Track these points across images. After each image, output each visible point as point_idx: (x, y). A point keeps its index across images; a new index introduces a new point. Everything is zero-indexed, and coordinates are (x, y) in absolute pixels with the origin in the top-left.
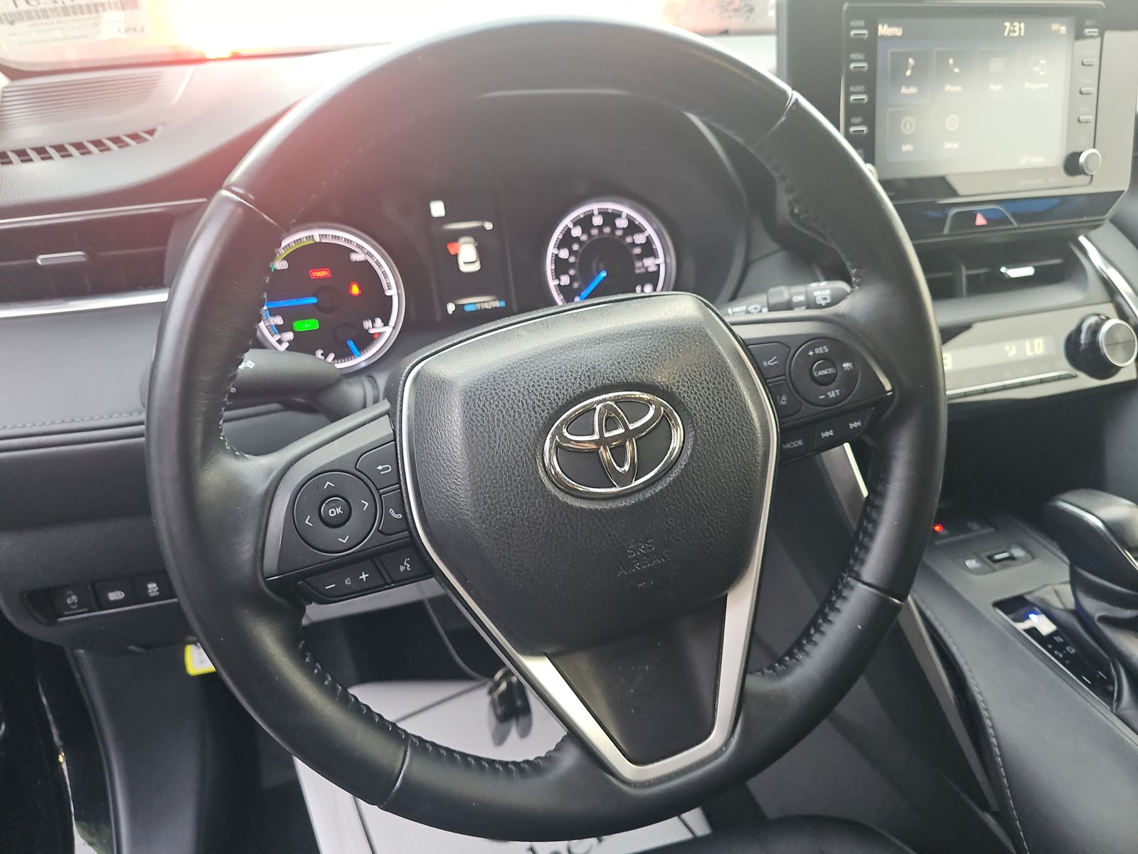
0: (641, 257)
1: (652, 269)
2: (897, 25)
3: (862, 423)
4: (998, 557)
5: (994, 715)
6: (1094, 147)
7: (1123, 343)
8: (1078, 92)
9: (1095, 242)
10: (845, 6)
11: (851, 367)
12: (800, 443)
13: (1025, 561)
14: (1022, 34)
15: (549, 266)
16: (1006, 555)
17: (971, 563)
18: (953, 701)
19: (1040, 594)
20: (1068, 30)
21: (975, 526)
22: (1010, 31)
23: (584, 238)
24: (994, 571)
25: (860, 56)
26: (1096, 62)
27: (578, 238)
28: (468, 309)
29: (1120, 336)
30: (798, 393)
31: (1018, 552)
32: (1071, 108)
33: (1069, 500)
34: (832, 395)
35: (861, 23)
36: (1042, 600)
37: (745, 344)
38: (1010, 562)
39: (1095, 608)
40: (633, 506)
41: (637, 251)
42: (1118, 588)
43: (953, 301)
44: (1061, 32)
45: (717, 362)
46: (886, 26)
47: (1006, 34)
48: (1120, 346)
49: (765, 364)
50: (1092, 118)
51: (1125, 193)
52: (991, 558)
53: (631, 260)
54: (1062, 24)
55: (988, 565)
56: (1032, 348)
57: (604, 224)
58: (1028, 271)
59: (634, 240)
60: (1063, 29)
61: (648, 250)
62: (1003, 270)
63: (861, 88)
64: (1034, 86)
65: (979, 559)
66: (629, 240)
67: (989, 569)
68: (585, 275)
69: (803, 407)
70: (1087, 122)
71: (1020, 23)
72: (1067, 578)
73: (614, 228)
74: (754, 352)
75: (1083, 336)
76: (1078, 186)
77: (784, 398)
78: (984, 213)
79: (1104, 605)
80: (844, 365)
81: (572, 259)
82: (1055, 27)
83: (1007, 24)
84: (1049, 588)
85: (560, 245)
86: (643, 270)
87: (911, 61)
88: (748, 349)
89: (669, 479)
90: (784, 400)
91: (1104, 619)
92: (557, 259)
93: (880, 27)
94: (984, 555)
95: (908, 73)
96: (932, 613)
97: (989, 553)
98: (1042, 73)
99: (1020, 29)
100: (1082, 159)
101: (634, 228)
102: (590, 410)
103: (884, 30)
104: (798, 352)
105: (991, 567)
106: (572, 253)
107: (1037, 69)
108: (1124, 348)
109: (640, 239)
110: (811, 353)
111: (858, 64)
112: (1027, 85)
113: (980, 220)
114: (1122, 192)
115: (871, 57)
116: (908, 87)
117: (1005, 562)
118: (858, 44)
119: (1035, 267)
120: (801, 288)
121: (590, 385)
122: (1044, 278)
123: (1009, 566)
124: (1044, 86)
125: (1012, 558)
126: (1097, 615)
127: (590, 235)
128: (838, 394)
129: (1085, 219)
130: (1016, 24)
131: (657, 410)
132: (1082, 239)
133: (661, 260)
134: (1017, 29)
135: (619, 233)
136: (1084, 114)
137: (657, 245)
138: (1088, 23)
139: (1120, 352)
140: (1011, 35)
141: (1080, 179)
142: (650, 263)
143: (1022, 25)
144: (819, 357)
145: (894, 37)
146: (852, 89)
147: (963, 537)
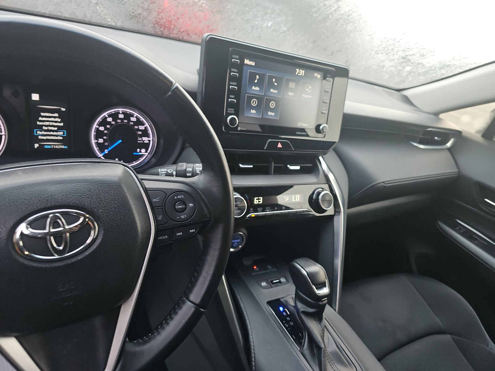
0: (141, 136)
1: (147, 142)
2: (253, 61)
3: (196, 231)
4: (274, 282)
5: (256, 352)
6: (327, 124)
7: (327, 201)
8: (322, 102)
9: (325, 160)
10: (230, 49)
11: (193, 206)
12: (166, 237)
13: (285, 284)
14: (303, 75)
15: (93, 133)
16: (278, 281)
17: (264, 284)
18: (242, 345)
19: (285, 299)
20: (321, 77)
21: (270, 267)
22: (298, 73)
23: (113, 123)
24: (272, 287)
25: (236, 70)
26: (330, 91)
27: (110, 122)
28: (46, 147)
29: (327, 198)
30: (168, 215)
31: (283, 280)
32: (319, 107)
33: (298, 262)
34: (183, 217)
35: (237, 57)
36: (286, 301)
37: (146, 190)
38: (279, 284)
39: (301, 307)
40: (63, 266)
41: (140, 133)
42: (309, 300)
43: (267, 176)
44: (318, 78)
45: (122, 199)
46: (248, 60)
47: (297, 74)
48: (326, 202)
49: (154, 200)
50: (326, 112)
51: (336, 143)
52: (272, 282)
53: (136, 136)
54: (319, 74)
55: (270, 284)
56: (295, 199)
57: (124, 119)
58: (298, 168)
59: (139, 127)
60: (319, 76)
61: (145, 133)
62: (288, 166)
63: (235, 84)
64: (306, 96)
65: (267, 282)
66: (136, 127)
67: (270, 287)
68: (111, 140)
69: (169, 221)
70: (325, 114)
71: (303, 70)
72: (294, 293)
73: (129, 121)
74: (149, 194)
75: (314, 196)
76: (319, 137)
77: (161, 217)
78: (281, 143)
79: (304, 306)
80: (190, 205)
81: (106, 132)
82: (316, 75)
83: (298, 70)
84: (290, 296)
85: (100, 124)
86: (142, 142)
87: (257, 77)
88: (147, 192)
89: (87, 253)
90: (160, 218)
91: (304, 312)
92: (97, 130)
93: (246, 60)
94: (269, 281)
95: (256, 81)
96: (243, 305)
97: (271, 280)
98: (309, 92)
99: (302, 73)
100: (321, 127)
101: (139, 122)
102: (47, 216)
103: (247, 62)
104: (170, 196)
105: (271, 286)
106: (106, 129)
107: (307, 90)
108: (328, 202)
109: (142, 128)
110: (176, 198)
111: (235, 73)
112: (303, 95)
113: (280, 146)
114: (336, 142)
115: (240, 72)
116: (255, 87)
117: (277, 284)
118: (235, 65)
119: (300, 166)
120: (191, 165)
121: (47, 204)
122: (304, 171)
123: (278, 286)
124: (310, 97)
125: (280, 282)
126: (302, 310)
127: (116, 122)
128: (185, 217)
129: (320, 151)
130: (301, 70)
131: (84, 220)
132: (320, 158)
133: (151, 139)
134: (301, 73)
135: (132, 123)
136: (324, 110)
137: (150, 132)
138: (328, 76)
139: (326, 204)
140: (299, 74)
141: (320, 135)
142: (145, 139)
143: (304, 71)
144: (179, 200)
145: (251, 66)
146: (231, 83)
147: (264, 272)
